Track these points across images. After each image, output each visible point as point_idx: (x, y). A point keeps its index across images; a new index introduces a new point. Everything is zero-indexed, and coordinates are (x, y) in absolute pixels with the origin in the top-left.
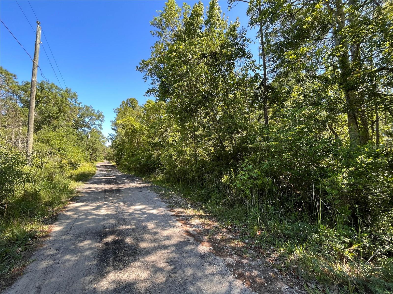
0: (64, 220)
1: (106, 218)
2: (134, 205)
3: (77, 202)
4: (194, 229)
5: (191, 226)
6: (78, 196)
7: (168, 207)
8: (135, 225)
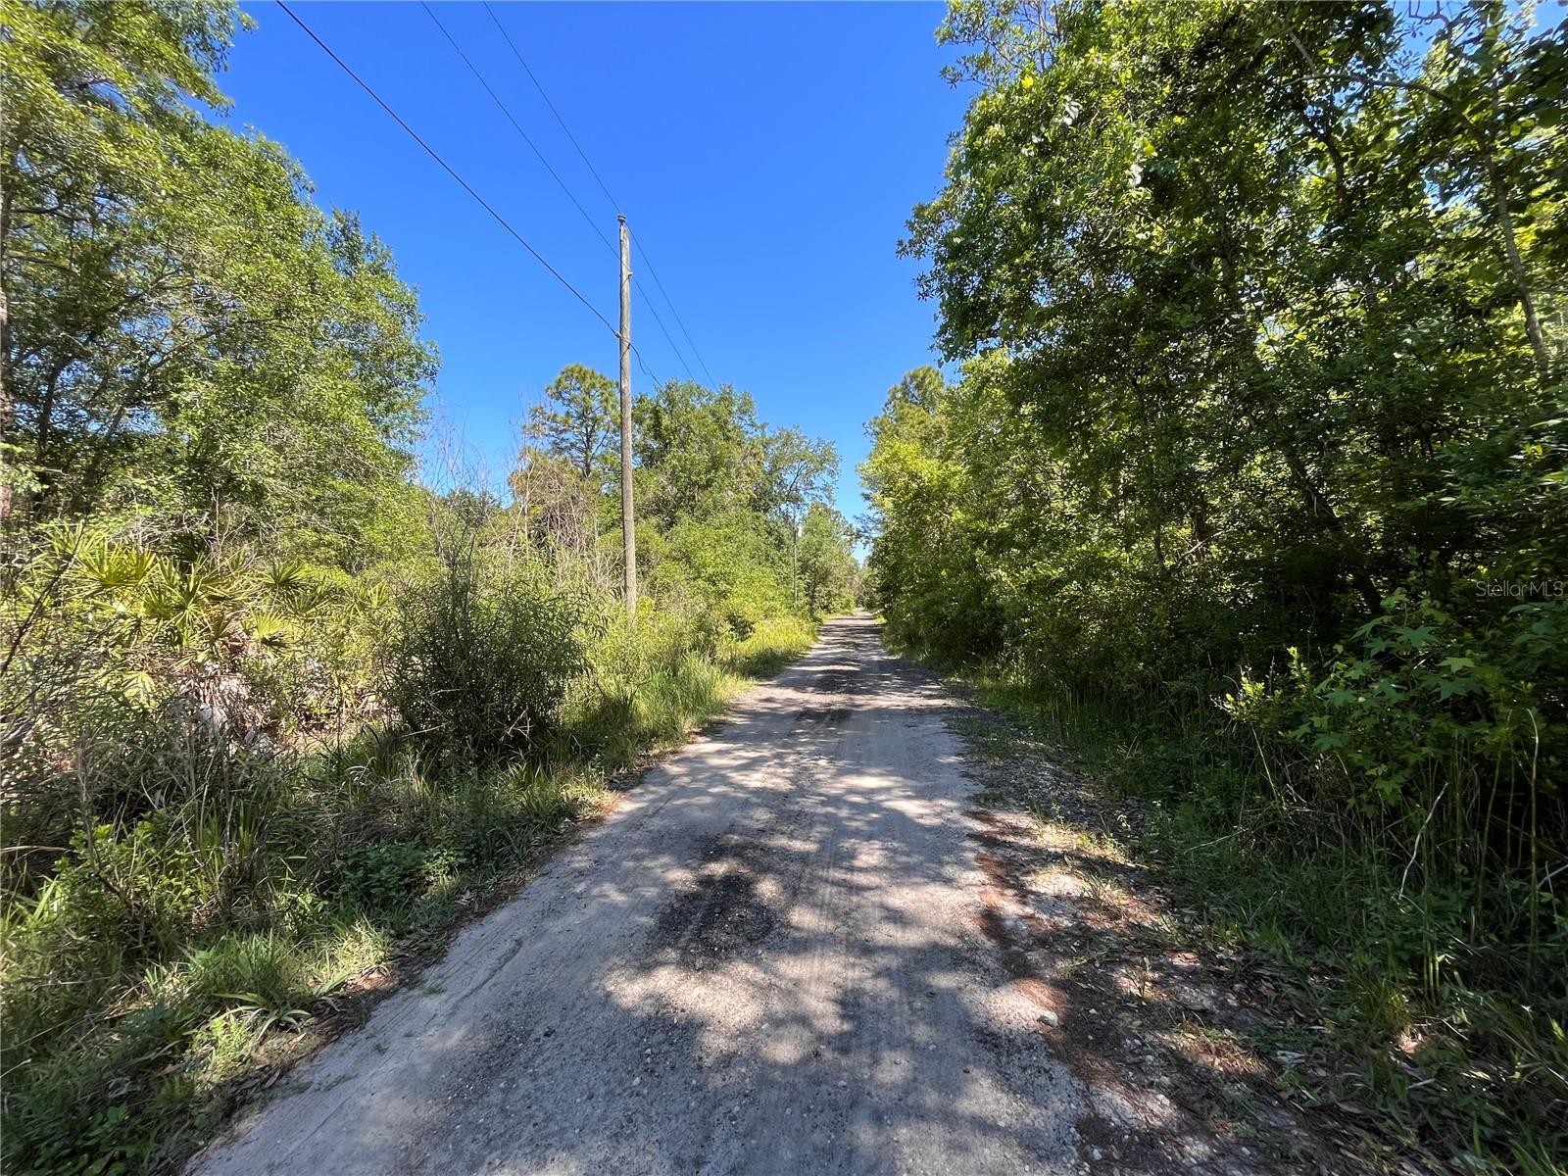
0: (654, 785)
1: (754, 800)
2: (859, 773)
3: (715, 740)
4: (1029, 910)
5: (1023, 894)
6: (723, 723)
7: (976, 799)
8: (820, 842)
